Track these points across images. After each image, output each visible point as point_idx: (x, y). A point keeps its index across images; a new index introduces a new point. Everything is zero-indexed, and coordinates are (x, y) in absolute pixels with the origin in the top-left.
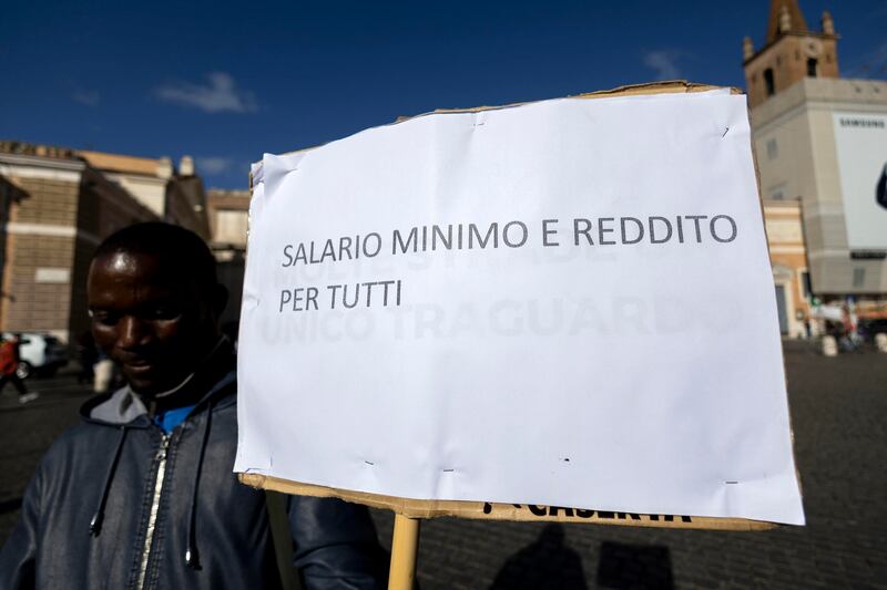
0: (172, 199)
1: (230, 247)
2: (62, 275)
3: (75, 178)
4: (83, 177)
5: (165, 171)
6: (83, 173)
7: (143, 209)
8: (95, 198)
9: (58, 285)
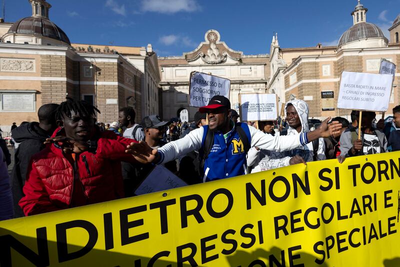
0: (147, 65)
1: (168, 84)
2: (115, 101)
3: (116, 61)
4: (118, 60)
5: (144, 54)
6: (118, 59)
7: (137, 71)
8: (123, 68)
9: (114, 105)
